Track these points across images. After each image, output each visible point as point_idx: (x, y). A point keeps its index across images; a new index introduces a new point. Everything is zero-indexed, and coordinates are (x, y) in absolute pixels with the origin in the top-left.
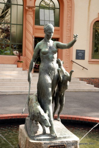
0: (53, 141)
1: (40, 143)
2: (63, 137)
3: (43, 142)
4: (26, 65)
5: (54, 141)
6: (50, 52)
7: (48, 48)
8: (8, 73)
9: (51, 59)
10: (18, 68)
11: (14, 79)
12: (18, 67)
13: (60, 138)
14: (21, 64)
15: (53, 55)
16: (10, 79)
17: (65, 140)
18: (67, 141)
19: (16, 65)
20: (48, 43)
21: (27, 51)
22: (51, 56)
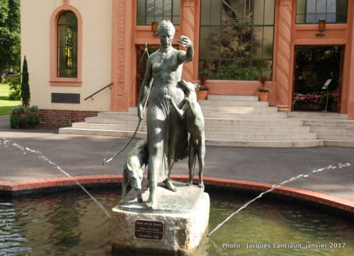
0: (144, 214)
1: (124, 214)
2: (166, 210)
3: (128, 213)
4: (277, 98)
5: (147, 214)
6: (165, 68)
7: (162, 61)
8: (234, 110)
9: (164, 80)
10: (260, 102)
11: (239, 121)
12: (259, 100)
13: (158, 211)
14: (265, 96)
15: (169, 72)
16: (232, 121)
17: (164, 215)
18: (167, 217)
19: (257, 98)
20: (164, 54)
21: (279, 72)
22: (165, 74)
